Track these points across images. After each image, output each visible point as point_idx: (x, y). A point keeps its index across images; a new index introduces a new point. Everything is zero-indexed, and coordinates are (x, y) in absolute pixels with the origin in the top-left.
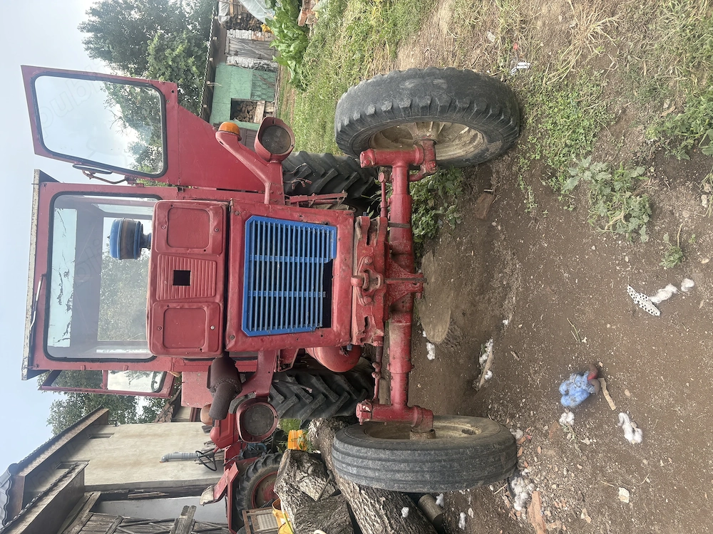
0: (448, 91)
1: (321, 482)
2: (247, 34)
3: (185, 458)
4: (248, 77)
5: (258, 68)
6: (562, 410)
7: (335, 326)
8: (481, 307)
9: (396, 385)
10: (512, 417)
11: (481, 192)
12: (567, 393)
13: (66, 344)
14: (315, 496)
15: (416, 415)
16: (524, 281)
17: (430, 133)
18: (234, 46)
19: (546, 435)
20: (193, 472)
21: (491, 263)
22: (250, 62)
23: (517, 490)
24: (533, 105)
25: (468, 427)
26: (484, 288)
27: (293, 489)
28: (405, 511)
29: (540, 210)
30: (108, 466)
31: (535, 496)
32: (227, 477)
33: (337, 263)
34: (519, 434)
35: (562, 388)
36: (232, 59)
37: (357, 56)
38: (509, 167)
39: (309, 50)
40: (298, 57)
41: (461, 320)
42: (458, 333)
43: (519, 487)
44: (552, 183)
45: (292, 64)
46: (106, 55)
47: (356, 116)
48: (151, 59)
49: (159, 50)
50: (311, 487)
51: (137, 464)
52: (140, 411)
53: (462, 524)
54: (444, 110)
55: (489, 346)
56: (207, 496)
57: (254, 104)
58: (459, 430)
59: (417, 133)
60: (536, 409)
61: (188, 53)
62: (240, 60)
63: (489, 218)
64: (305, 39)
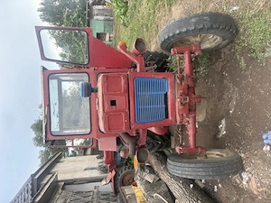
0: (210, 21)
1: (153, 176)
2: (100, 7)
3: (92, 169)
4: (102, 24)
5: (105, 20)
6: (263, 145)
7: (170, 118)
8: (219, 106)
9: (191, 139)
10: (238, 148)
11: (217, 61)
12: (267, 138)
13: (58, 130)
14: (151, 181)
15: (199, 150)
16: (240, 95)
17: (198, 39)
18: (96, 12)
19: (256, 155)
20: (96, 174)
21: (222, 89)
22: (102, 18)
23: (244, 177)
24: (242, 24)
25: (218, 153)
26: (220, 99)
27: (142, 179)
28: (191, 186)
29: (248, 66)
30: (65, 173)
31: (253, 179)
32: (111, 175)
33: (169, 93)
34: (243, 155)
35: (264, 137)
36: (95, 17)
37: (152, 11)
38: (230, 50)
39: (129, 11)
40: (124, 14)
41: (210, 112)
42: (209, 117)
43: (245, 175)
44: (253, 55)
45: (123, 17)
46: (48, 20)
47: (171, 35)
48: (65, 20)
49: (68, 16)
50: (149, 178)
51: (75, 171)
52: (70, 152)
53: (216, 190)
54: (208, 29)
55: (223, 121)
56: (104, 182)
57: (105, 34)
58: (215, 154)
59: (193, 39)
60: (250, 145)
61: (79, 16)
62: (98, 17)
63: (222, 71)
64: (127, 7)
